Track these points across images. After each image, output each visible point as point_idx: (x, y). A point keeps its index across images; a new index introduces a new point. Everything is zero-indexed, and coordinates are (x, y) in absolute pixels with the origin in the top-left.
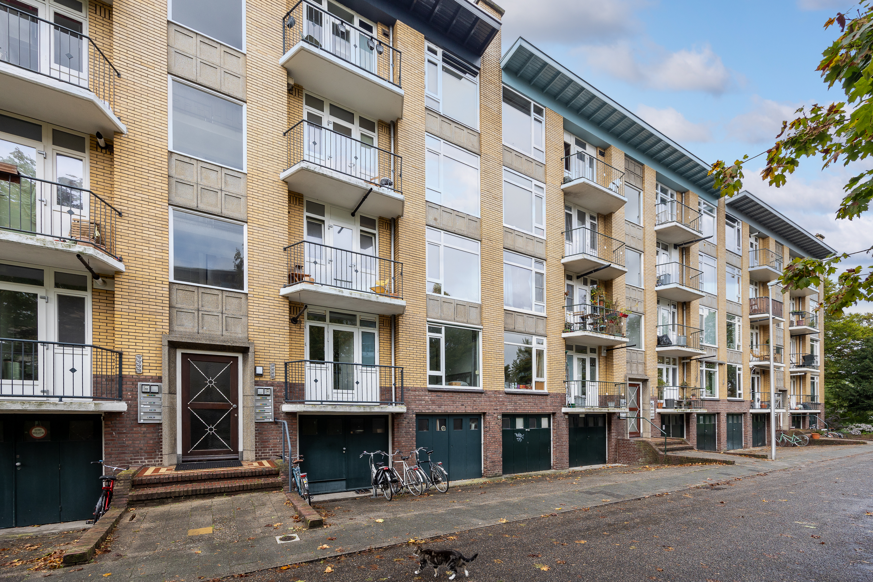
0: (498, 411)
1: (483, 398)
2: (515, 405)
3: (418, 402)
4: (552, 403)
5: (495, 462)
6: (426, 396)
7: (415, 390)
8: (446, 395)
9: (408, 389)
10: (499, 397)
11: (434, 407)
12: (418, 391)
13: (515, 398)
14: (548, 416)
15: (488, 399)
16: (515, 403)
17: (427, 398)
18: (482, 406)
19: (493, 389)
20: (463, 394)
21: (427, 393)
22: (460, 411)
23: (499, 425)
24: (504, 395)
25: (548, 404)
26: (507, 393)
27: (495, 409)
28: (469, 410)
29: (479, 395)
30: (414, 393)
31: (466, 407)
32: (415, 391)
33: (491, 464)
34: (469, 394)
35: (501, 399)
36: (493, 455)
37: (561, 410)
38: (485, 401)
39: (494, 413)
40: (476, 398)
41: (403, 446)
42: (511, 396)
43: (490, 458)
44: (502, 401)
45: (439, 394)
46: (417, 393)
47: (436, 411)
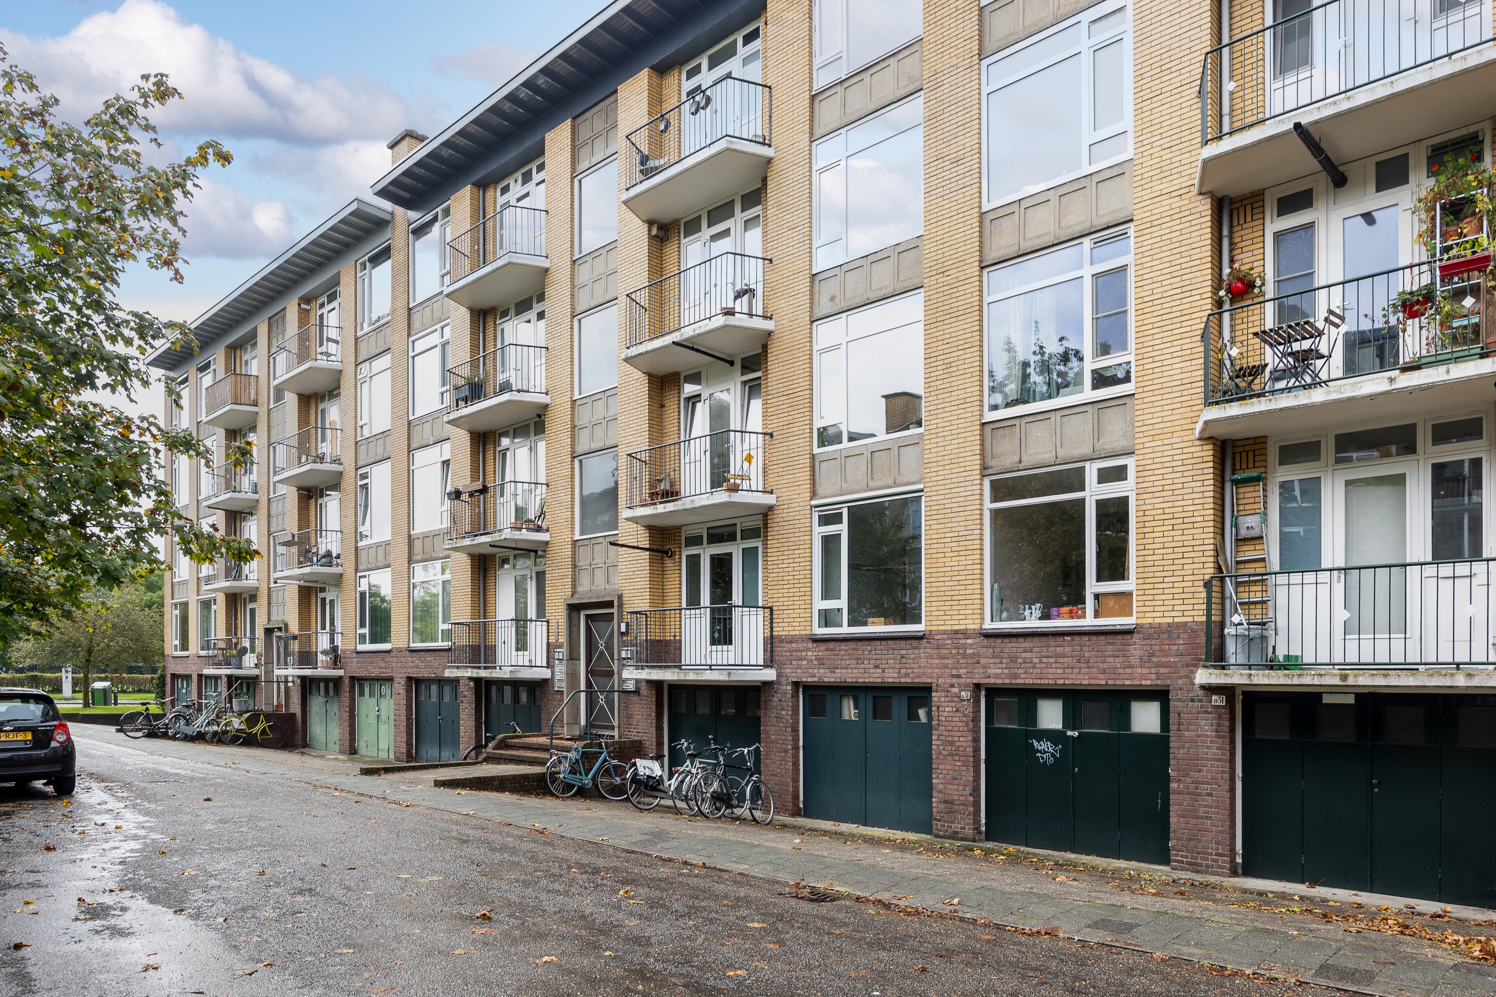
0: (962, 681)
1: (924, 650)
2: (1012, 665)
3: (795, 662)
4: (1153, 655)
5: (952, 803)
6: (809, 650)
7: (792, 640)
8: (843, 646)
9: (781, 640)
10: (965, 647)
11: (822, 671)
12: (797, 642)
13: (1010, 646)
15: (936, 651)
16: (1013, 659)
17: (810, 653)
18: (920, 667)
19: (949, 628)
20: (877, 643)
21: (810, 645)
22: (871, 680)
23: (965, 716)
24: (978, 640)
25: (1134, 660)
26: (989, 635)
27: (953, 676)
28: (891, 677)
29: (915, 643)
30: (789, 645)
31: (883, 671)
32: (791, 642)
33: (942, 806)
34: (891, 642)
35: (969, 651)
36: (949, 787)
37: (1190, 677)
38: (927, 657)
39: (952, 686)
40: (905, 649)
41: (772, 742)
42: (999, 641)
43: (940, 792)
44: (972, 656)
45: (831, 645)
46: (794, 645)
47: (826, 680)
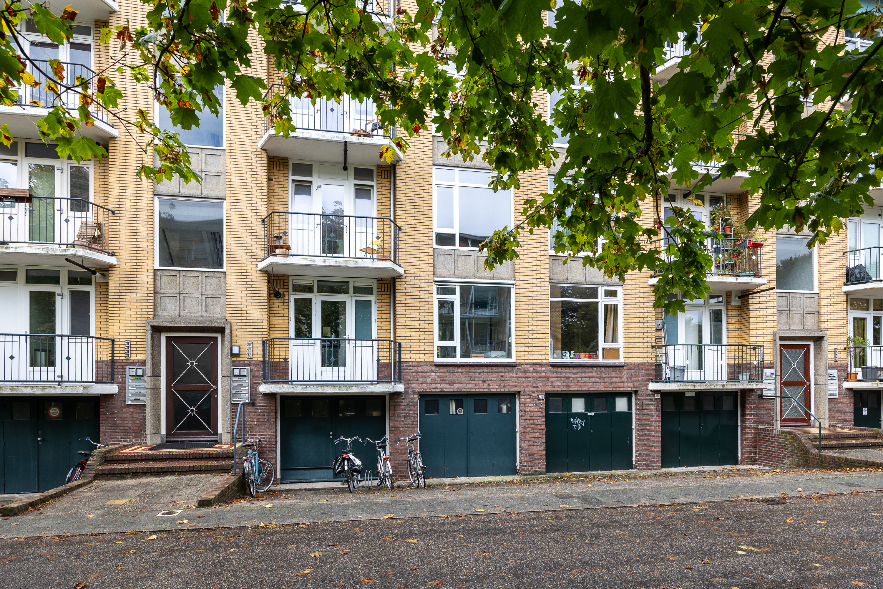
0: (539, 389)
1: (515, 373)
2: (567, 381)
3: (421, 379)
4: (631, 377)
5: (533, 455)
6: (432, 372)
7: (418, 365)
8: (460, 370)
9: (408, 364)
10: (540, 371)
11: (443, 385)
12: (422, 366)
13: (565, 371)
14: (628, 395)
15: (523, 374)
16: (567, 378)
17: (433, 374)
18: (513, 382)
19: (531, 361)
20: (485, 368)
21: (433, 368)
22: (480, 390)
23: (541, 408)
24: (548, 368)
25: (624, 379)
26: (554, 366)
27: (534, 387)
28: (494, 388)
29: (510, 369)
30: (416, 368)
31: (489, 385)
32: (417, 366)
33: (527, 458)
34: (495, 368)
35: (543, 374)
36: (531, 447)
37: (646, 386)
38: (517, 377)
39: (533, 392)
40: (504, 372)
41: (400, 432)
42: (560, 369)
43: (526, 450)
44: (545, 376)
45: (451, 369)
46: (420, 368)
47: (446, 390)
